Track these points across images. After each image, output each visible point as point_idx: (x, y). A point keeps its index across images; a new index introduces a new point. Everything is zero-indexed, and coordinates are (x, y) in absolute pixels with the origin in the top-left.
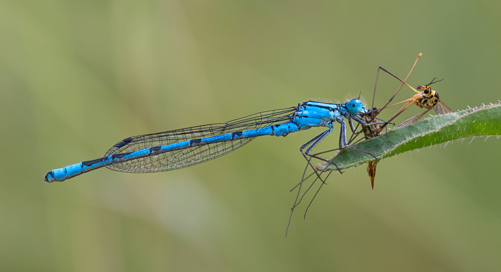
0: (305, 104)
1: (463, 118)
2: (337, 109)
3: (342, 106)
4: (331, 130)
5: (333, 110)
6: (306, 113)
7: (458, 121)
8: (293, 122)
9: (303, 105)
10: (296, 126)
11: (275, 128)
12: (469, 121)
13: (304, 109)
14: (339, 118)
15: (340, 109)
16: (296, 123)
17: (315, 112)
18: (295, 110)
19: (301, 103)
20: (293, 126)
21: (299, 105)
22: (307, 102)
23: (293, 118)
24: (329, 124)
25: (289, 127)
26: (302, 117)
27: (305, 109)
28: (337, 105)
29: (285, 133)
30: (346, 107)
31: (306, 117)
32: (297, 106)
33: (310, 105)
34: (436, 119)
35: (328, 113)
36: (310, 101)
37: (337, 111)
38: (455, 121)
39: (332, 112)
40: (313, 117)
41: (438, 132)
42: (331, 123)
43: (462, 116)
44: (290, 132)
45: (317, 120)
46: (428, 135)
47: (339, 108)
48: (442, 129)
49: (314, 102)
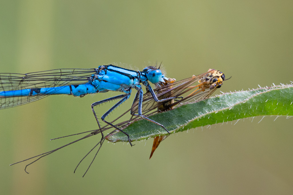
0: (106, 68)
1: (255, 97)
2: (137, 77)
3: (142, 75)
4: (128, 97)
5: (133, 78)
6: (106, 77)
7: (251, 100)
8: (92, 84)
9: (104, 69)
10: (94, 89)
11: (73, 88)
12: (261, 100)
13: (104, 73)
14: (137, 86)
15: (140, 77)
16: (95, 86)
17: (116, 77)
18: (94, 72)
19: (103, 67)
20: (91, 88)
21: (100, 68)
22: (108, 66)
23: (92, 81)
24: (127, 91)
25: (87, 89)
26: (102, 81)
27: (106, 74)
28: (137, 73)
29: (82, 94)
30: (145, 76)
31: (105, 81)
32: (98, 69)
33: (111, 70)
34: (228, 96)
35: (128, 81)
36: (111, 65)
37: (137, 79)
38: (248, 100)
39: (132, 80)
40: (113, 82)
41: (231, 110)
42: (129, 90)
43: (255, 95)
44: (88, 93)
45: (116, 86)
46: (221, 112)
47: (138, 76)
48: (235, 107)
49: (116, 67)
